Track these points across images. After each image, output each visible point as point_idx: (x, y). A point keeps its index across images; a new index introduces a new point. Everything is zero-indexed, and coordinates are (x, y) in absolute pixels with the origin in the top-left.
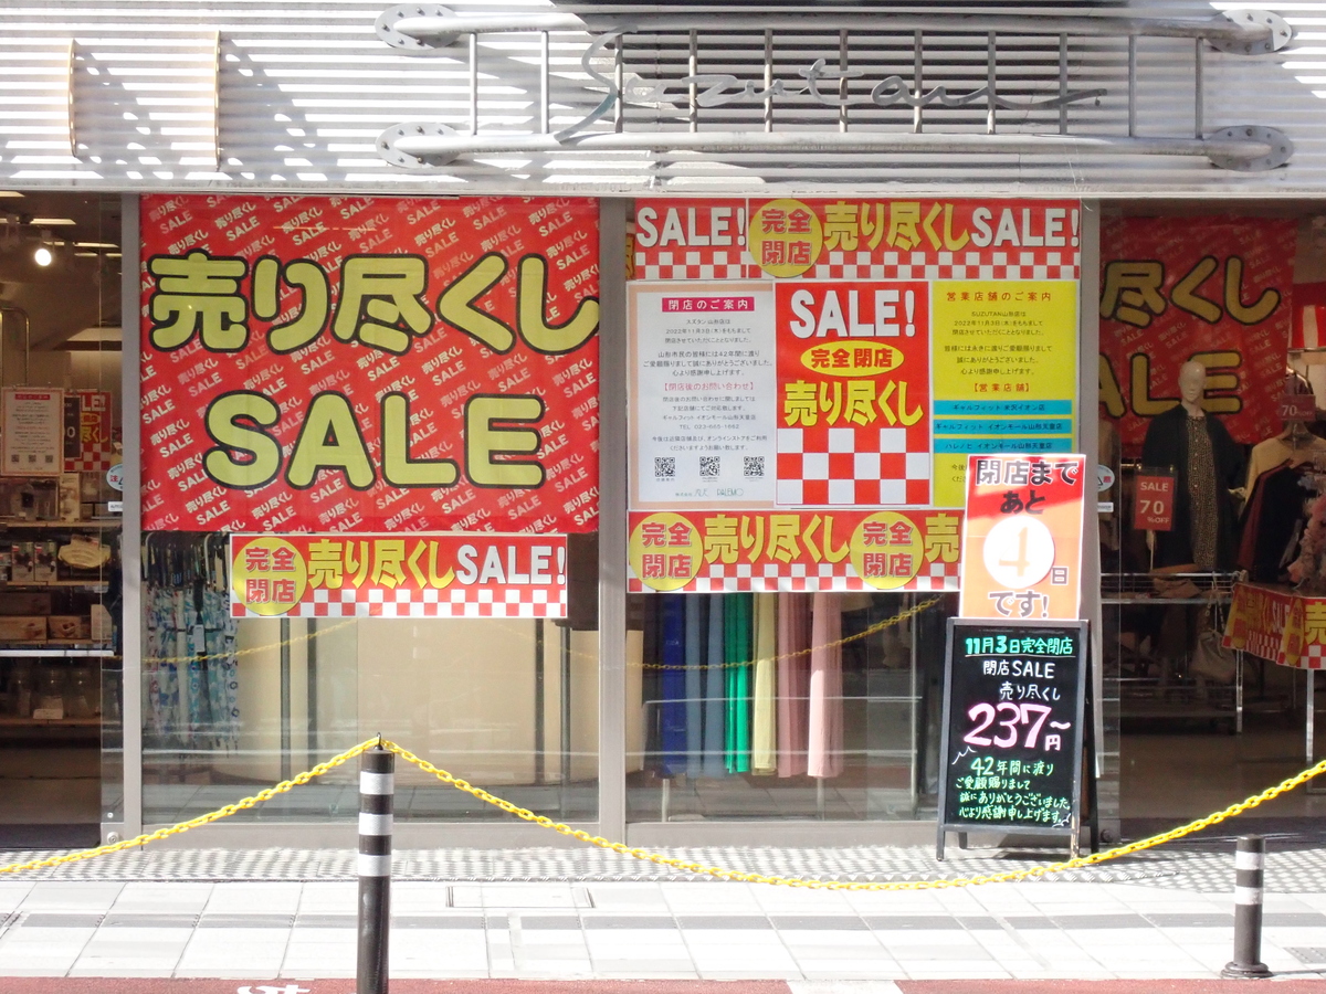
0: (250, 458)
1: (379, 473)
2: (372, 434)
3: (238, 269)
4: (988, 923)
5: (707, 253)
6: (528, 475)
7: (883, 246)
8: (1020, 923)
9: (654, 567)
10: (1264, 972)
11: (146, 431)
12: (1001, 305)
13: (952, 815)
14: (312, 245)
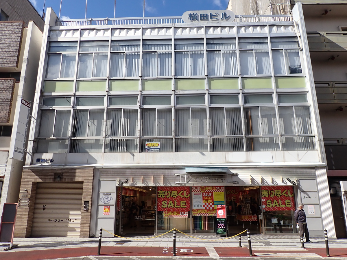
0: (165, 205)
1: (174, 207)
2: (174, 204)
3: (164, 192)
4: (220, 242)
5: (197, 190)
6: (185, 207)
7: (210, 190)
8: (223, 242)
9: (194, 214)
10: (242, 247)
11: (158, 204)
12: (218, 194)
13: (217, 233)
14: (169, 190)
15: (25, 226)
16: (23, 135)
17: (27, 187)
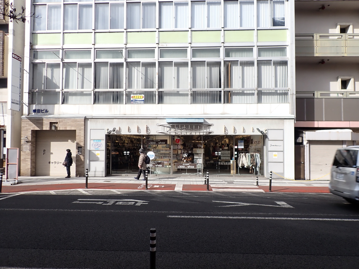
15: (29, 166)
16: (18, 87)
17: (27, 134)
